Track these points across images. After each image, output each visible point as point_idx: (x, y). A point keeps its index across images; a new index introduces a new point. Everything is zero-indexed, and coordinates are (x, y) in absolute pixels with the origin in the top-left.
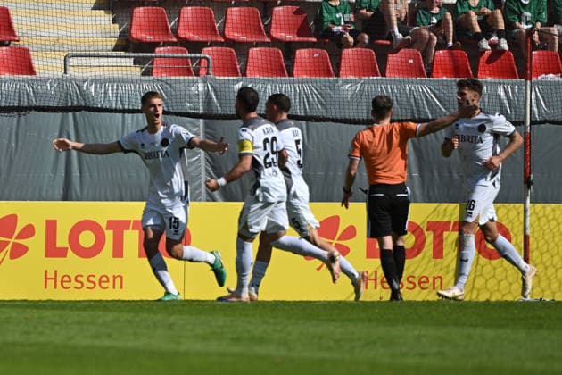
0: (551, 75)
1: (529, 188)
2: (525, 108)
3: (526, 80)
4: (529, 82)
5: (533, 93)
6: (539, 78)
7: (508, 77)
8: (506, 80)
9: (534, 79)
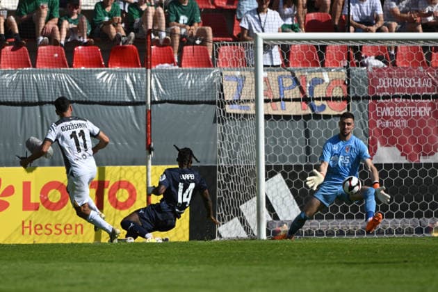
0: (166, 65)
1: (150, 153)
2: (147, 91)
3: (147, 68)
4: (149, 70)
5: (153, 79)
6: (157, 67)
7: (132, 66)
8: (130, 69)
9: (153, 68)
